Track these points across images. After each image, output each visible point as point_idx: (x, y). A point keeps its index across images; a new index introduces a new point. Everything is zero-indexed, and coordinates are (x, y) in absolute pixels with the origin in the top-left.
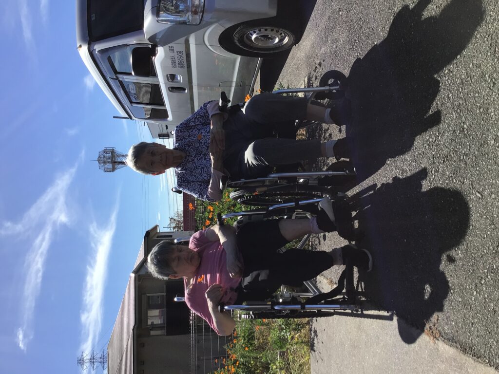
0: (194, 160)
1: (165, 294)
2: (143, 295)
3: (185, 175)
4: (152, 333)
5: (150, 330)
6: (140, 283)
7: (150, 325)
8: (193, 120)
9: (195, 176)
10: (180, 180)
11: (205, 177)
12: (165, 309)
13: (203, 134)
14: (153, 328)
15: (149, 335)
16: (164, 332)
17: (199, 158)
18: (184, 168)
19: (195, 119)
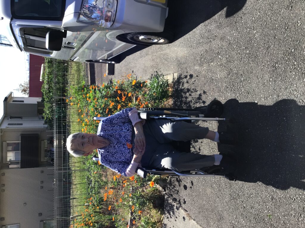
0: (115, 146)
1: (20, 142)
2: (4, 142)
3: (107, 156)
4: (10, 166)
5: (9, 164)
6: (2, 134)
7: (8, 161)
8: (116, 119)
9: (115, 158)
10: (103, 159)
11: (123, 159)
12: (20, 151)
13: (123, 130)
14: (11, 163)
15: (8, 168)
16: (19, 166)
17: (119, 146)
18: (107, 151)
19: (117, 119)
